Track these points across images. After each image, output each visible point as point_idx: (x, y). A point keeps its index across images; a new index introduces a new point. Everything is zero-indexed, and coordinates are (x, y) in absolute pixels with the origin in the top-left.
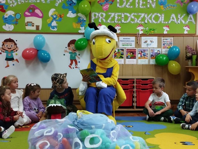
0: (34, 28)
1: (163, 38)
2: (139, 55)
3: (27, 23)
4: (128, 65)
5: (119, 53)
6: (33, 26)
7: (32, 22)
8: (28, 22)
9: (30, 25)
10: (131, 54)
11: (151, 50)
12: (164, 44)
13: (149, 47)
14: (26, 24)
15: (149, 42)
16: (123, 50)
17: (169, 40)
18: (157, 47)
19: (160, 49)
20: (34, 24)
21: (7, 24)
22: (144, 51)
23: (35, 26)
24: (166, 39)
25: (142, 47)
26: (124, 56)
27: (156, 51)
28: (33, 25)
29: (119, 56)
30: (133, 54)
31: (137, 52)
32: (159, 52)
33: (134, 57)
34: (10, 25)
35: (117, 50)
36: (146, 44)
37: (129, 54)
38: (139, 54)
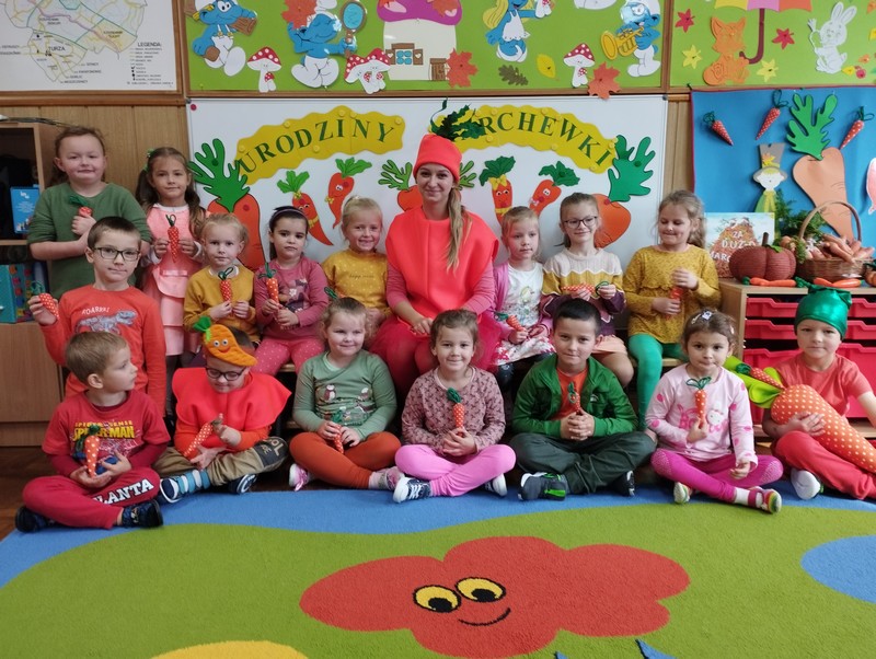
0: (422, 73)
3: (393, 49)
6: (419, 62)
7: (411, 46)
8: (395, 47)
9: (404, 58)
14: (390, 55)
20: (420, 51)
21: (308, 59)
23: (426, 61)
28: (418, 56)
34: (321, 62)
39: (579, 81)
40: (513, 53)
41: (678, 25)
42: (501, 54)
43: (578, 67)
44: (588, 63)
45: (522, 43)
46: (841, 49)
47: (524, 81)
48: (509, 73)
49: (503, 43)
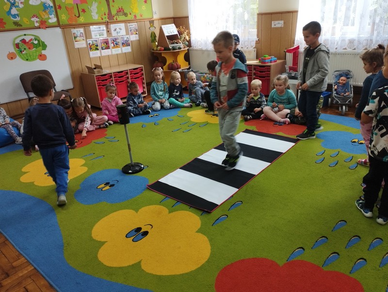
1: (129, 24)
2: (112, 45)
4: (105, 56)
5: (94, 45)
10: (105, 44)
11: (121, 38)
12: (131, 31)
13: (119, 35)
15: (118, 30)
16: (96, 41)
17: (134, 26)
18: (125, 34)
19: (128, 36)
22: (116, 39)
24: (132, 25)
25: (113, 36)
26: (99, 48)
27: (125, 39)
29: (94, 48)
30: (107, 44)
31: (110, 42)
32: (128, 39)
33: (108, 48)
35: (91, 42)
36: (115, 32)
37: (103, 45)
38: (112, 43)
39: (37, 25)
40: (16, 18)
41: (58, 8)
42: (12, 18)
43: (35, 21)
44: (38, 20)
45: (18, 15)
46: (97, 13)
47: (21, 26)
48: (16, 23)
49: (12, 15)
